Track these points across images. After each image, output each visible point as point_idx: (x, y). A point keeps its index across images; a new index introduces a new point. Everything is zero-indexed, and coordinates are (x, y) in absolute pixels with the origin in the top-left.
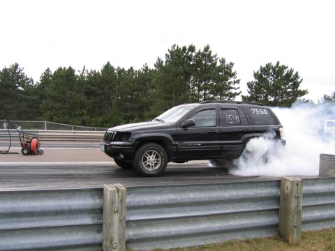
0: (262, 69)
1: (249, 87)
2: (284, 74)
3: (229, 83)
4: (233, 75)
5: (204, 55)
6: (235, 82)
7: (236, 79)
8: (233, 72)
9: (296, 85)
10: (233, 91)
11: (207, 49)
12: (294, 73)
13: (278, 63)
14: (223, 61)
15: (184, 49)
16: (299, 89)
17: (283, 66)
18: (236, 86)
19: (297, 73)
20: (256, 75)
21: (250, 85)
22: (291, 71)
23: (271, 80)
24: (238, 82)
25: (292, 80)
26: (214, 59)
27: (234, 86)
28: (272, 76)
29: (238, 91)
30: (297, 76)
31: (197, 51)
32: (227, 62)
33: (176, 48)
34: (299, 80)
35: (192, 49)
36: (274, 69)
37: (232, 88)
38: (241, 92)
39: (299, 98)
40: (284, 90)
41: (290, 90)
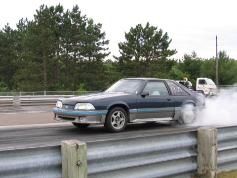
0: (132, 30)
1: (121, 48)
2: (154, 35)
3: (98, 44)
4: (102, 36)
5: (73, 16)
6: (104, 43)
7: (105, 40)
8: (101, 32)
9: (166, 45)
10: (102, 52)
11: (76, 9)
12: (163, 34)
13: (148, 24)
14: (91, 22)
15: (52, 9)
16: (168, 49)
17: (152, 27)
18: (105, 46)
19: (166, 34)
20: (127, 36)
21: (121, 46)
22: (161, 32)
23: (142, 42)
24: (107, 42)
25: (162, 40)
26: (83, 19)
27: (103, 47)
28: (143, 36)
29: (107, 52)
30: (166, 37)
31: (65, 11)
32: (95, 23)
33: (44, 8)
34: (168, 41)
35: (60, 9)
36: (144, 31)
37: (101, 49)
38: (110, 53)
39: (169, 58)
40: (155, 51)
41: (161, 50)
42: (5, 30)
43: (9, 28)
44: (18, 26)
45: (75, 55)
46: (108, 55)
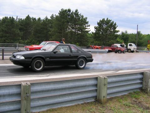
0: (100, 21)
1: (95, 29)
2: (110, 24)
3: (85, 26)
4: (87, 23)
5: (75, 14)
6: (88, 26)
7: (88, 25)
8: (87, 21)
9: (115, 28)
10: (87, 30)
11: (77, 11)
12: (114, 23)
13: (107, 19)
14: (83, 16)
15: (66, 10)
16: (116, 30)
17: (109, 20)
18: (88, 28)
19: (115, 23)
20: (98, 24)
21: (96, 28)
22: (113, 22)
23: (105, 26)
24: (89, 26)
25: (113, 26)
26: (79, 16)
27: (87, 28)
28: (105, 24)
29: (89, 30)
30: (115, 24)
31: (71, 12)
32: (84, 17)
33: (63, 10)
34: (116, 26)
35: (69, 11)
36: (106, 22)
37: (86, 28)
38: (90, 30)
39: (116, 34)
40: (110, 30)
41: (113, 30)
42: (45, 19)
43: (47, 18)
44: (51, 17)
45: (75, 31)
46: (89, 31)
